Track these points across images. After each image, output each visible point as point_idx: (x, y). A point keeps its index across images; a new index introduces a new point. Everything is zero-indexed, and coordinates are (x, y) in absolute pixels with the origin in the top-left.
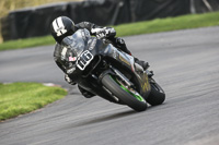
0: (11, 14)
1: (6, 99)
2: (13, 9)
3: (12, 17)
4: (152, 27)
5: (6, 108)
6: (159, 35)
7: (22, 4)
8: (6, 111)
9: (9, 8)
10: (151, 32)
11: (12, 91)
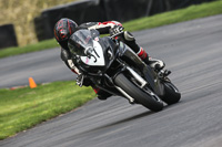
0: (44, 13)
1: (45, 100)
2: (46, 8)
3: (45, 15)
4: (188, 14)
5: (46, 109)
6: (195, 21)
7: (55, 2)
8: (46, 112)
9: (42, 7)
10: (187, 20)
11: (51, 91)
